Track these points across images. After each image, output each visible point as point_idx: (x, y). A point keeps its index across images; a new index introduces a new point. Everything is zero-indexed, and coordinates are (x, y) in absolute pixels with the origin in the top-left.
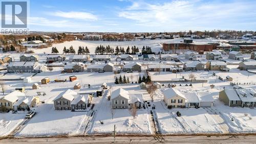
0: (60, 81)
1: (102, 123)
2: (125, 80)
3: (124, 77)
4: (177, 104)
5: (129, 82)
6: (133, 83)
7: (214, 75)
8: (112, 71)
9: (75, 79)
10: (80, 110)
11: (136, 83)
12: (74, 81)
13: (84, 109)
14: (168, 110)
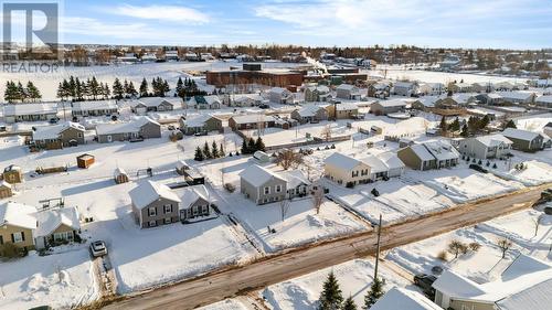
0: (54, 171)
1: (274, 231)
2: (215, 151)
3: (214, 145)
4: (360, 178)
5: (223, 154)
6: (231, 155)
7: (349, 126)
8: (159, 136)
9: (92, 161)
10: (200, 218)
11: (237, 154)
12: (91, 166)
13: (207, 215)
14: (351, 190)
